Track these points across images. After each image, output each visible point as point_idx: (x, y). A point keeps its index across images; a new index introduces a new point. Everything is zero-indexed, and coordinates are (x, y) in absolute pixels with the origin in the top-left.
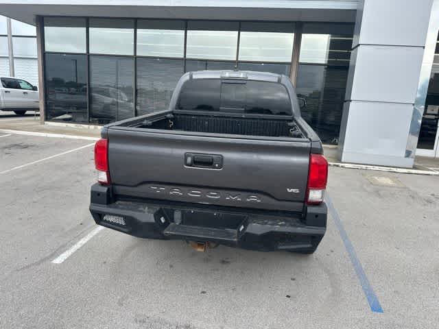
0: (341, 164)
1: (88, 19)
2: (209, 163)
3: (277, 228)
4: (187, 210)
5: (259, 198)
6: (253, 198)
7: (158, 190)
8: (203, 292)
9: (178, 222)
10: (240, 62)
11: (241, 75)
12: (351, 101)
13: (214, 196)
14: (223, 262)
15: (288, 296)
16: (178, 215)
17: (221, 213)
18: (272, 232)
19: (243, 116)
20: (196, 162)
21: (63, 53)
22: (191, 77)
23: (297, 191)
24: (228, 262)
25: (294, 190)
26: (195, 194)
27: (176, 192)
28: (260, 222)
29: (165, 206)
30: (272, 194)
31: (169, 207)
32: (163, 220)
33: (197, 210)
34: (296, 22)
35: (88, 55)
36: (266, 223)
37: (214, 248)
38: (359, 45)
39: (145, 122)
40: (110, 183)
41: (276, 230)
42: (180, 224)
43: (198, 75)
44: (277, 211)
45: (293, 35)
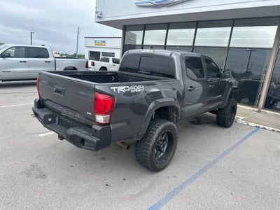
2: (60, 92)
3: (78, 134)
6: (78, 116)
7: (51, 105)
9: (57, 123)
15: (107, 185)
16: (57, 119)
26: (60, 109)
30: (81, 114)
32: (50, 120)
35: (142, 45)
40: (40, 98)
45: (276, 27)
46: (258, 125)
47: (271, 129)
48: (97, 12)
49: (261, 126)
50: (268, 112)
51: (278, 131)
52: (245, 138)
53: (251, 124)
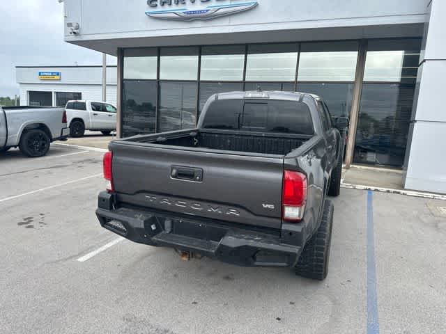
0: (402, 191)
1: (159, 48)
2: (191, 176)
3: (251, 243)
4: (176, 220)
5: (238, 212)
6: (233, 212)
7: (151, 199)
8: (195, 303)
9: (168, 231)
10: (300, 82)
11: (264, 95)
12: (416, 121)
13: (197, 207)
14: (227, 278)
15: (279, 319)
16: (168, 224)
17: (206, 225)
18: (246, 246)
19: (263, 135)
20: (180, 174)
21: (138, 80)
22: (217, 97)
23: (271, 207)
24: (231, 279)
25: (269, 206)
26: (181, 204)
27: (166, 201)
28: (237, 235)
29: (157, 215)
30: (248, 208)
31: (160, 216)
32: (153, 227)
33: (185, 221)
34: (359, 40)
35: (158, 81)
36: (243, 237)
37: (200, 258)
38: (424, 61)
39: (159, 139)
40: (113, 192)
41: (250, 244)
42: (170, 232)
43: (224, 96)
44: (253, 226)
45: (357, 53)
46: (368, 187)
47: (385, 189)
48: (69, 25)
49: (373, 188)
50: (358, 167)
51: (394, 192)
52: (370, 208)
53: (359, 187)
